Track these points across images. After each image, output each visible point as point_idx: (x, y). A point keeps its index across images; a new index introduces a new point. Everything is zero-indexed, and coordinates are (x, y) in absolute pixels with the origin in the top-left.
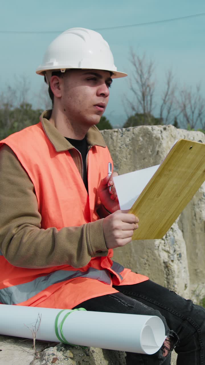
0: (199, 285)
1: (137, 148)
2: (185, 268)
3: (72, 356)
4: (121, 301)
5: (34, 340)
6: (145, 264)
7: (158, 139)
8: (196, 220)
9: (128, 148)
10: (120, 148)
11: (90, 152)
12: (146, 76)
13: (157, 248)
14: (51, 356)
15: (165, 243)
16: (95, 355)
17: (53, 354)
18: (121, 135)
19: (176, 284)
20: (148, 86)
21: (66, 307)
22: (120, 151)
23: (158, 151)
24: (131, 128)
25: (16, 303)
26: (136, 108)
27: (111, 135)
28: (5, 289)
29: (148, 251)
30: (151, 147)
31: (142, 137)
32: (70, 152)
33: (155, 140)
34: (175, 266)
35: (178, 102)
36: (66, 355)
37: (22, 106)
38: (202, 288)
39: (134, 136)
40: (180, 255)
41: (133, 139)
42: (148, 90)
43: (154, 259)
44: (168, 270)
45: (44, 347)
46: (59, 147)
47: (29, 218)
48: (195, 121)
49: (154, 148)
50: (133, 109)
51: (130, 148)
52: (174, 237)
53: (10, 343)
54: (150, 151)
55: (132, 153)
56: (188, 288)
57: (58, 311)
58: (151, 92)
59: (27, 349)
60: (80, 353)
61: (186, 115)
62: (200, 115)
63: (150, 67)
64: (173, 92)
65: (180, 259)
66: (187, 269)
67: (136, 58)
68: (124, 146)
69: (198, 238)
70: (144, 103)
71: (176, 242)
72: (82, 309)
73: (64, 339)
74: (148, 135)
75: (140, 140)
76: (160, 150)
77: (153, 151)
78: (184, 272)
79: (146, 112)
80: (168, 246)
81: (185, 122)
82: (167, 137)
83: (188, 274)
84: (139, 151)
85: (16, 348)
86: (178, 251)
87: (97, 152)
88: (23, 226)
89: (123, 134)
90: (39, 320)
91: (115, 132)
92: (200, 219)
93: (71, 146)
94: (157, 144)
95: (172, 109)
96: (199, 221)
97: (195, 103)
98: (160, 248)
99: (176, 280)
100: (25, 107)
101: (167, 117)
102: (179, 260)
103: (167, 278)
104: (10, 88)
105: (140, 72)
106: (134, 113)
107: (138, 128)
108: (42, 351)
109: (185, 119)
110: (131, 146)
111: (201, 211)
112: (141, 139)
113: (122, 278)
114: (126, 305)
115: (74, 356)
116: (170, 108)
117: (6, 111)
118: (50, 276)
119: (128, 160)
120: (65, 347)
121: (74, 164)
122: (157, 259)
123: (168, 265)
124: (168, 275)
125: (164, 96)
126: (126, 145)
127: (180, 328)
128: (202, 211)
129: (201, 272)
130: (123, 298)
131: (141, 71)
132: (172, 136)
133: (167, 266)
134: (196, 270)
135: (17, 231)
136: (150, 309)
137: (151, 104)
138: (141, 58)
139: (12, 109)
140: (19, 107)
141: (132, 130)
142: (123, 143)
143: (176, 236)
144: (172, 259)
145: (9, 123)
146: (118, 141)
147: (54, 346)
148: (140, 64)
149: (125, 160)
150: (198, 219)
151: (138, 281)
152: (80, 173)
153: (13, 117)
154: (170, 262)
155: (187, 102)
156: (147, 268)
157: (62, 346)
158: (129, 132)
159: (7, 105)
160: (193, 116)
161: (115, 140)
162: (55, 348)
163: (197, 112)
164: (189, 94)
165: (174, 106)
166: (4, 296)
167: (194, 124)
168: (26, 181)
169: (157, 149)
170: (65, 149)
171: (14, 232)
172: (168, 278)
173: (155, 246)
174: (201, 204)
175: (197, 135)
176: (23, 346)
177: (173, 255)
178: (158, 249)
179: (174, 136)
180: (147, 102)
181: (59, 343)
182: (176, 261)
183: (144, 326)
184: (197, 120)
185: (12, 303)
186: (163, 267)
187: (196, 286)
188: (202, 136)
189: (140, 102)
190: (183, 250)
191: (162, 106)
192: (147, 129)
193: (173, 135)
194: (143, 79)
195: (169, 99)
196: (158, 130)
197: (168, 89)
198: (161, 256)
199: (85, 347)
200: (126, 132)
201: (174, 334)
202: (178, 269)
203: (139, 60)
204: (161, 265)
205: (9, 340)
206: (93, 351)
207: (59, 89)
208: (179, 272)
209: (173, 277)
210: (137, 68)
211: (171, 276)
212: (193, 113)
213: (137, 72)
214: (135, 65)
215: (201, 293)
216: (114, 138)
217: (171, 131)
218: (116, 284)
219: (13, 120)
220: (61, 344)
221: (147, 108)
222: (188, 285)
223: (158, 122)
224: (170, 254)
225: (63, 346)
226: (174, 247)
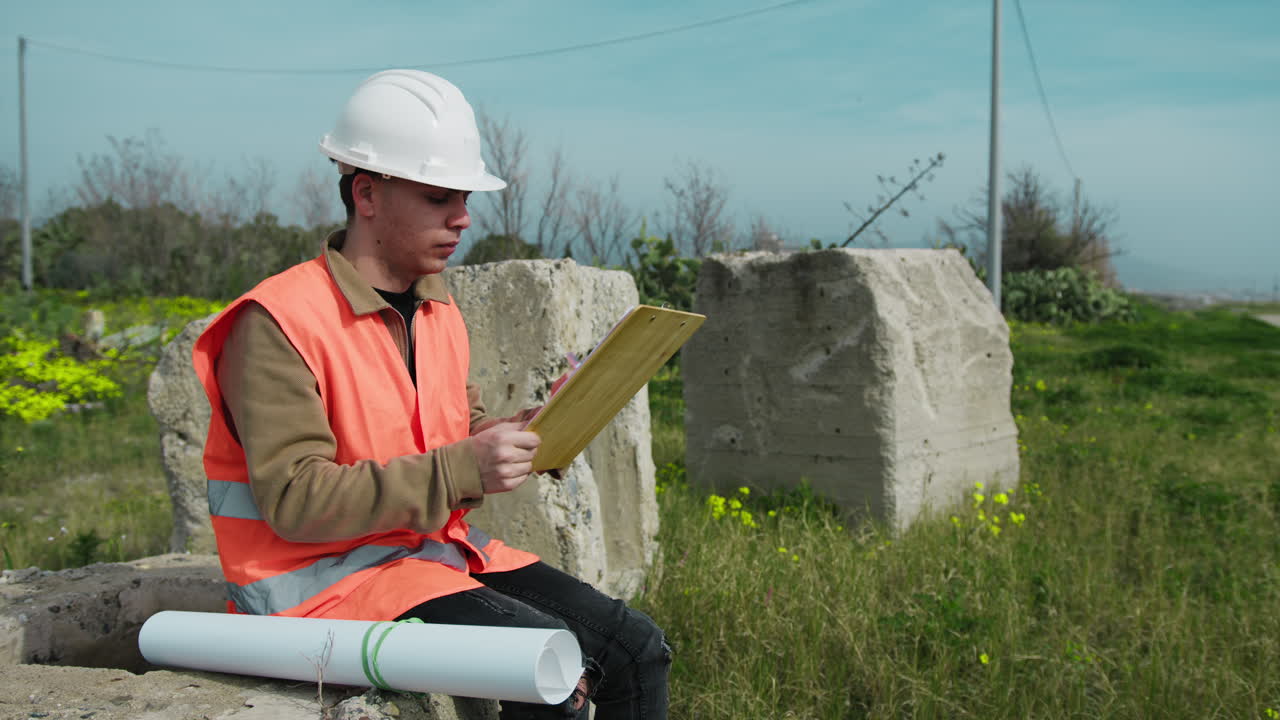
0: (623, 572)
1: (503, 305)
2: (597, 539)
3: (396, 712)
4: (489, 603)
5: (320, 683)
6: (521, 532)
7: (545, 286)
8: (617, 444)
9: (486, 304)
10: (470, 303)
11: (419, 314)
12: (510, 161)
13: (543, 500)
14: (355, 714)
15: (558, 491)
16: (439, 710)
17: (360, 711)
18: (471, 278)
19: (580, 570)
20: (515, 181)
21: (380, 617)
22: (469, 309)
23: (545, 311)
24: (491, 265)
25: (279, 611)
26: (489, 223)
27: (451, 278)
28: (256, 584)
29: (526, 506)
30: (531, 303)
31: (514, 282)
32: (382, 316)
33: (539, 289)
34: (578, 536)
35: (575, 213)
36: (384, 710)
37: (258, 219)
38: (631, 579)
39: (497, 281)
40: (588, 514)
41: (495, 285)
42: (514, 188)
43: (538, 523)
44: (566, 544)
45: (338, 697)
46: (361, 306)
47: (314, 443)
48: (607, 250)
49: (537, 303)
50: (485, 225)
51: (490, 303)
52: (577, 478)
53: (269, 691)
54: (528, 309)
55: (493, 313)
56: (604, 578)
57: (367, 624)
58: (521, 191)
59: (305, 702)
60: (412, 706)
61: (589, 240)
62: (616, 237)
63: (519, 142)
64: (562, 195)
65: (587, 521)
66: (602, 541)
67: (490, 125)
68: (477, 299)
69: (620, 480)
70: (506, 214)
71: (581, 488)
72: (415, 621)
73: (380, 679)
74: (525, 279)
75: (509, 288)
76: (548, 307)
77: (534, 309)
78: (597, 546)
79: (510, 231)
80: (564, 496)
81: (588, 254)
82: (562, 281)
83: (604, 551)
84: (507, 310)
85: (280, 702)
86: (584, 506)
87: (432, 312)
88: (308, 459)
89: (474, 276)
90: (329, 644)
91: (458, 272)
92: (625, 442)
93: (385, 304)
94: (542, 295)
95: (561, 227)
96: (622, 447)
97: (608, 215)
98: (549, 499)
99: (581, 562)
100: (264, 222)
101: (552, 241)
102: (586, 524)
103: (563, 559)
104: (233, 182)
105: (498, 153)
106: (486, 234)
107: (504, 266)
108: (336, 704)
109: (588, 247)
110: (493, 301)
111: (627, 427)
112: (511, 286)
113: (487, 558)
114: (499, 612)
115: (400, 713)
116: (557, 225)
117: (224, 230)
118: (344, 558)
119: (485, 328)
120: (381, 696)
121: (391, 340)
122: (544, 523)
123: (566, 533)
124: (565, 552)
125: (545, 202)
126: (481, 298)
127: (602, 654)
128: (630, 428)
129: (628, 546)
130: (493, 598)
131: (500, 151)
132: (572, 281)
133: (563, 536)
134: (617, 543)
135: (297, 472)
136: (548, 617)
137: (520, 217)
138: (500, 124)
139: (238, 225)
140: (252, 221)
141: (492, 268)
142: (474, 294)
143: (580, 476)
144: (573, 521)
145: (231, 254)
146: (466, 290)
147: (359, 695)
148: (499, 137)
149: (479, 327)
150: (620, 441)
151: (518, 564)
152: (401, 354)
153: (240, 242)
154: (570, 528)
155: (592, 212)
156: (524, 540)
157: (376, 693)
158: (487, 273)
159: (226, 217)
160: (603, 241)
161: (459, 289)
162: (363, 698)
163: (610, 233)
164: (596, 197)
165: (566, 221)
166: (253, 598)
167: (605, 255)
168: (300, 371)
169: (543, 305)
170: (372, 309)
171: (290, 473)
172: (566, 558)
173: (540, 497)
174: (627, 413)
175: (619, 277)
176: (296, 697)
177: (574, 514)
178: (546, 503)
179: (575, 280)
180: (513, 212)
181: (369, 688)
182: (581, 525)
183: (543, 649)
184: (611, 248)
185: (269, 612)
186: (556, 539)
187: (618, 574)
188: (629, 280)
189: (498, 212)
190: (595, 504)
191: (542, 220)
192: (524, 266)
193: (574, 277)
194: (503, 167)
195: (555, 207)
196: (545, 269)
197: (554, 186)
198: (552, 516)
199: (422, 694)
200: (482, 273)
201: (594, 665)
202: (585, 540)
203: (496, 129)
204: (551, 533)
205: (267, 686)
206: (436, 702)
207: (370, 200)
208: (587, 547)
209: (576, 558)
210: (491, 145)
211: (571, 555)
212: (603, 234)
213: (493, 153)
214: (488, 139)
215: (628, 589)
216: (458, 284)
217: (571, 271)
218: (476, 571)
219: (239, 248)
220: (373, 689)
221: (513, 225)
222: (605, 573)
223: (533, 252)
224: (568, 513)
225: (378, 694)
226: (576, 498)
